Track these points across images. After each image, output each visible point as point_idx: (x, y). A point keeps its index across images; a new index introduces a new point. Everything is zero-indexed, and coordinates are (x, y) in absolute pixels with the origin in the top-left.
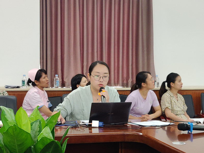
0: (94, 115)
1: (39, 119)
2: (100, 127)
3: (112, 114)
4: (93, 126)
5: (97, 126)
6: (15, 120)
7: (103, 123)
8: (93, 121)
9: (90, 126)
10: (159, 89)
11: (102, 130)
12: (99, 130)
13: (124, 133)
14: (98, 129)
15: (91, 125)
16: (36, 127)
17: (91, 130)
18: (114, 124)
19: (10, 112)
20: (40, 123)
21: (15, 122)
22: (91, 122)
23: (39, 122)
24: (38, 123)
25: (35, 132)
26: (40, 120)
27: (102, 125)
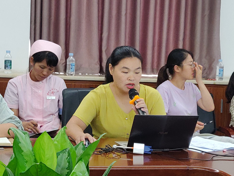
0: (136, 133)
1: (67, 149)
2: (145, 154)
3: (167, 133)
4: (134, 152)
5: (142, 152)
6: (32, 150)
7: (150, 148)
8: (135, 145)
9: (130, 153)
10: (227, 84)
11: (149, 158)
12: (144, 158)
13: (188, 167)
14: (142, 157)
15: (132, 150)
16: (63, 160)
17: (132, 158)
18: (169, 150)
19: (24, 137)
20: (69, 155)
21: (32, 152)
22: (132, 146)
23: (67, 153)
24: (66, 155)
25: (61, 168)
26: (69, 150)
27: (150, 151)
